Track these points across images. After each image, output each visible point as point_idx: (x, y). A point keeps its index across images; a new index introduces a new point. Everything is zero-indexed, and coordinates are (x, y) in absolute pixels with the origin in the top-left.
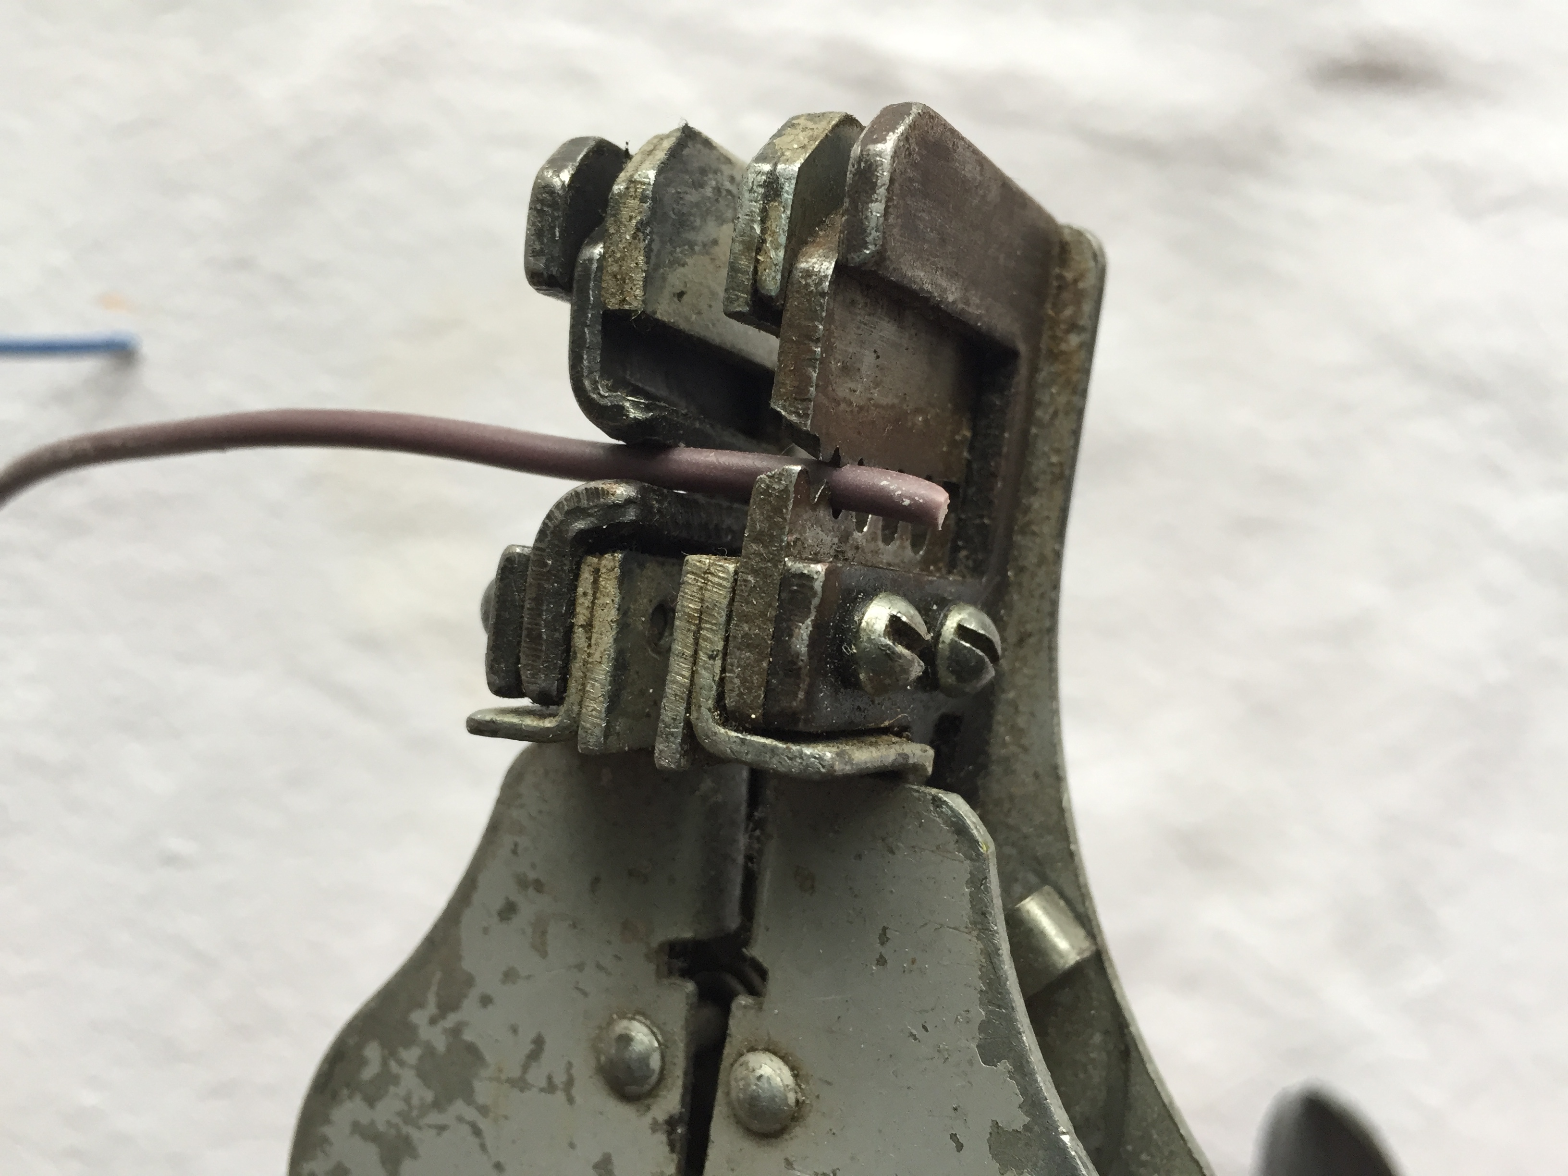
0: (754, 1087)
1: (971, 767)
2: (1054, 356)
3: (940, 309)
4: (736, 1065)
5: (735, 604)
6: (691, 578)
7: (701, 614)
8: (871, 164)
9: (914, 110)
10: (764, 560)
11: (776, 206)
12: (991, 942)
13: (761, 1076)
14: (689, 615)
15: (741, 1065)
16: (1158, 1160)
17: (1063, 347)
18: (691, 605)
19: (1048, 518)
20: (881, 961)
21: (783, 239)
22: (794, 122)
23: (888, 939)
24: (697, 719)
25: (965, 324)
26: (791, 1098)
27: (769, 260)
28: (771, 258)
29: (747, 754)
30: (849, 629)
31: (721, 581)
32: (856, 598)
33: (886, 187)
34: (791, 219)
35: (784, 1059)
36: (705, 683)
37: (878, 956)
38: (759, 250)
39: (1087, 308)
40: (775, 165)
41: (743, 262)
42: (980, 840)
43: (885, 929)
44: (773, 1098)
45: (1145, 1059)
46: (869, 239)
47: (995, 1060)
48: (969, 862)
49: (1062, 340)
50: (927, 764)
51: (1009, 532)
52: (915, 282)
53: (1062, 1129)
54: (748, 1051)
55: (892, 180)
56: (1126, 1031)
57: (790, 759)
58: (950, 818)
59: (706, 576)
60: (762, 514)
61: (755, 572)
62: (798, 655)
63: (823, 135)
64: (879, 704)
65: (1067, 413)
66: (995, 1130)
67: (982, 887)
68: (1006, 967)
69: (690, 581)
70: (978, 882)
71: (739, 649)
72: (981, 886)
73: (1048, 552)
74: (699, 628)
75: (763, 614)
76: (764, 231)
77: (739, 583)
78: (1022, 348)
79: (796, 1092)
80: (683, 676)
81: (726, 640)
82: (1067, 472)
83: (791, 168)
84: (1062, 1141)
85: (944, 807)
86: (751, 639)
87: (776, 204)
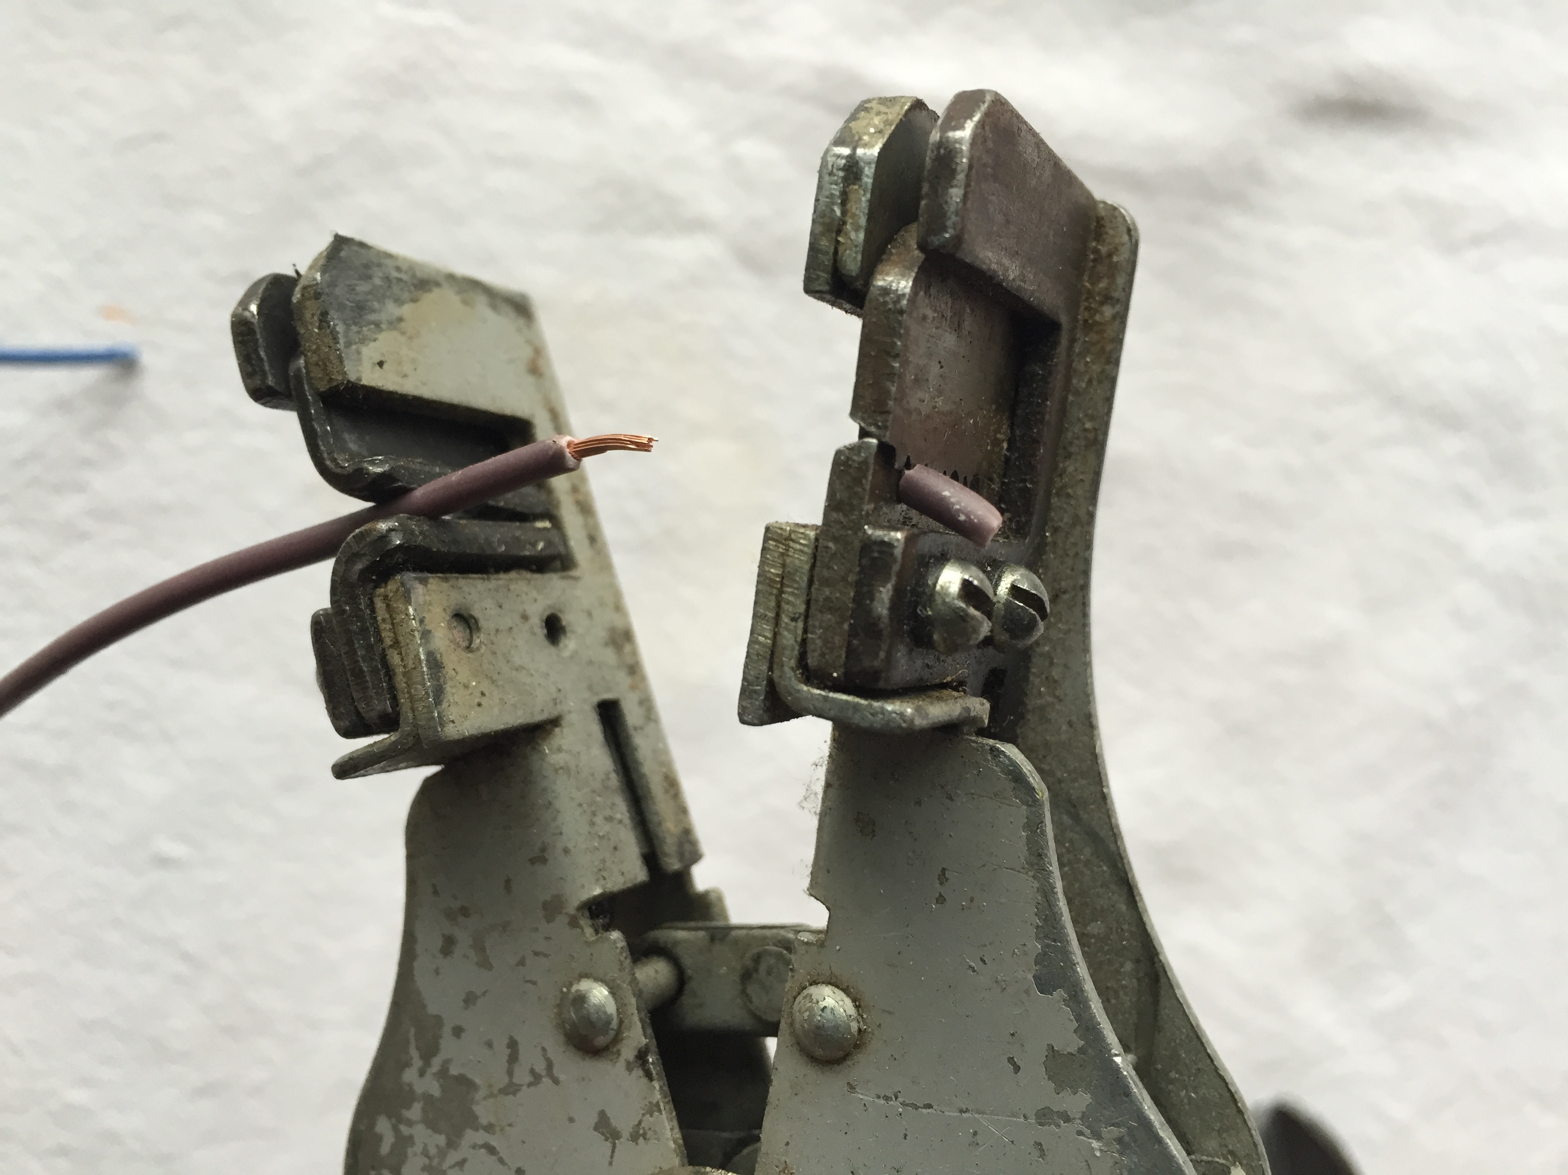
0: (819, 1018)
1: (1012, 717)
2: (1088, 326)
3: (1002, 286)
4: (800, 998)
5: (817, 569)
6: (772, 545)
7: (783, 578)
8: (950, 151)
9: (988, 98)
10: (844, 527)
11: (856, 189)
12: (1046, 881)
13: (825, 1007)
14: (770, 579)
15: (805, 998)
16: (1186, 1078)
17: (1098, 317)
18: (772, 570)
19: (1082, 480)
20: (941, 900)
21: (863, 221)
22: (866, 105)
23: (947, 880)
24: (780, 677)
25: (1018, 299)
26: (854, 1026)
27: (849, 241)
28: (852, 240)
29: (830, 710)
30: (924, 593)
31: (802, 548)
32: (929, 562)
33: (965, 173)
34: (871, 202)
35: (846, 991)
36: (788, 644)
37: (937, 895)
38: (839, 232)
39: (1120, 281)
40: (854, 149)
41: (824, 243)
42: (1036, 786)
43: (944, 870)
44: (837, 1027)
45: (1174, 984)
46: (949, 223)
47: (1051, 989)
48: (1025, 807)
49: (1096, 311)
50: (984, 716)
51: (1048, 494)
52: (984, 263)
53: (1113, 1051)
54: (811, 985)
55: (971, 167)
56: (1156, 960)
57: (872, 715)
58: (1008, 766)
59: (787, 542)
60: (842, 484)
61: (835, 539)
62: (879, 618)
63: (897, 121)
64: (943, 661)
65: (1100, 382)
66: (1051, 1053)
67: (1038, 831)
68: (1061, 904)
69: (771, 547)
70: (1034, 826)
71: (821, 612)
72: (1037, 829)
73: (1082, 513)
74: (781, 592)
75: (844, 579)
76: (844, 213)
77: (819, 549)
78: (1064, 319)
79: (859, 1022)
80: (766, 637)
81: (808, 603)
82: (1101, 437)
83: (871, 151)
84: (1115, 1062)
85: (1001, 756)
86: (832, 602)
87: (856, 187)
